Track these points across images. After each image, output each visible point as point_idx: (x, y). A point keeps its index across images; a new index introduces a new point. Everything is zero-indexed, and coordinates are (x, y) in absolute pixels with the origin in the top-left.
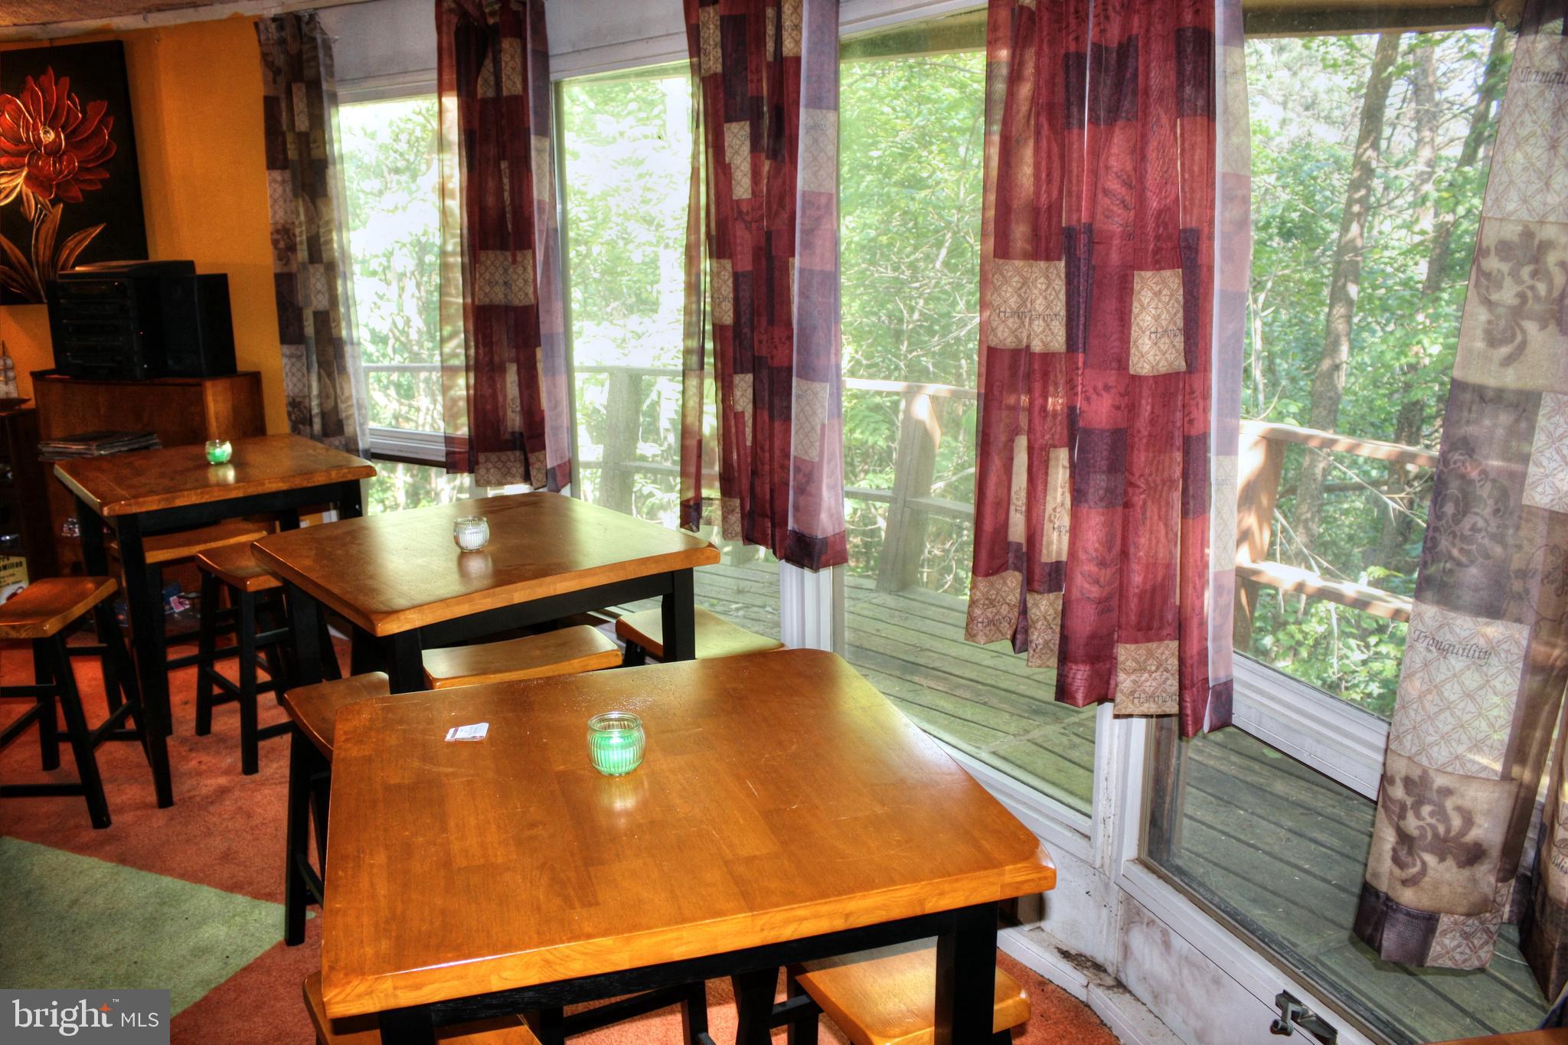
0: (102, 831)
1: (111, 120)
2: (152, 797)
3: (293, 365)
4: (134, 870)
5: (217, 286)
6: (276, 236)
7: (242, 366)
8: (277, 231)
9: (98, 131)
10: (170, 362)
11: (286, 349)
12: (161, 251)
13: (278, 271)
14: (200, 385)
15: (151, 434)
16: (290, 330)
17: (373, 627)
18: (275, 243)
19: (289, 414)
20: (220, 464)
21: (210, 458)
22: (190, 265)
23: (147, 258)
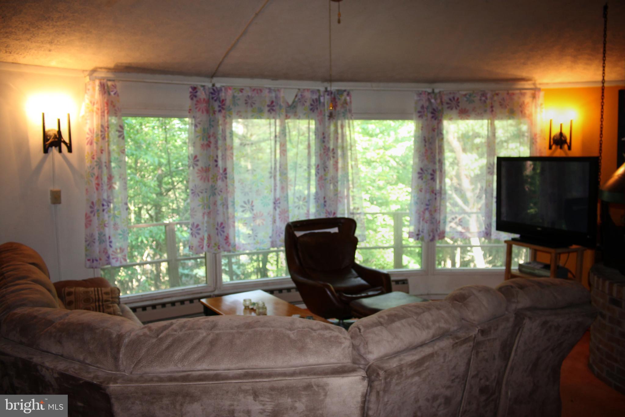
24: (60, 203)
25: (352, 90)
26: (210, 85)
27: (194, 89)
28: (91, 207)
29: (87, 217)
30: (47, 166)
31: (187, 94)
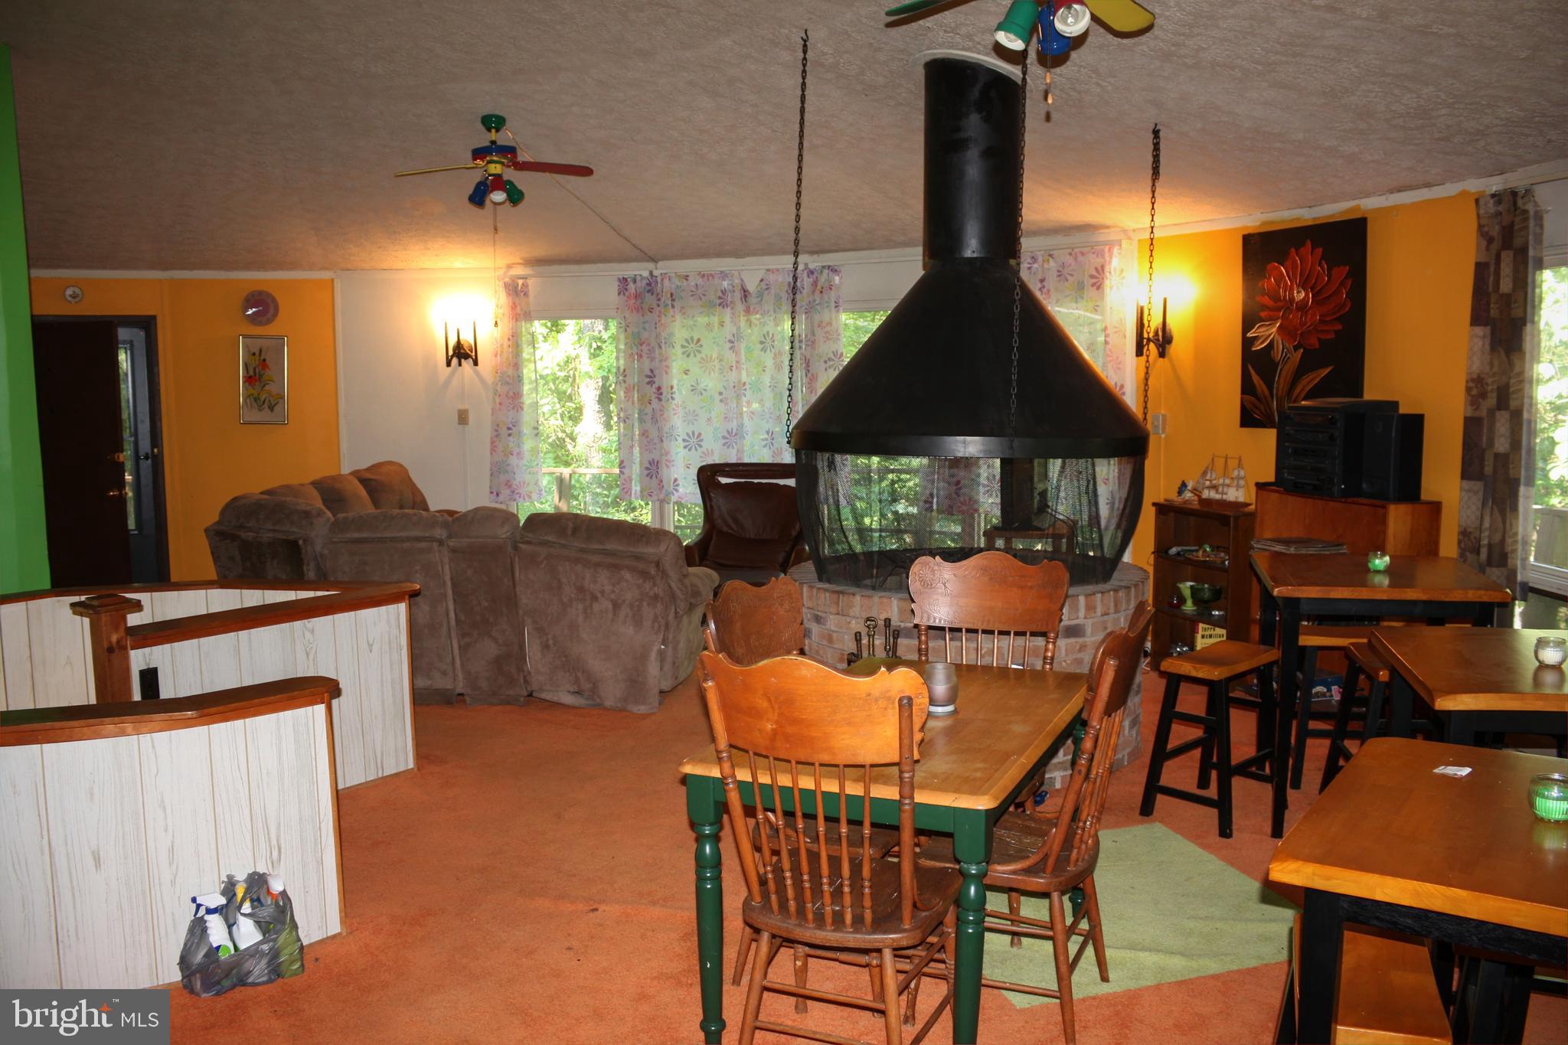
0: (1224, 839)
1: (1349, 282)
2: (1268, 829)
3: (1469, 498)
4: (1237, 872)
5: (1414, 424)
6: (1471, 384)
7: (1425, 496)
8: (1473, 380)
9: (1337, 291)
10: (1364, 486)
11: (1467, 484)
12: (1372, 392)
13: (1469, 414)
14: (1384, 507)
15: (1342, 545)
16: (1471, 468)
17: (1433, 702)
18: (1468, 390)
19: (1460, 542)
20: (1378, 572)
21: (1370, 565)
22: (1395, 405)
23: (1362, 396)
24: (467, 424)
25: (843, 265)
26: (646, 274)
27: (624, 281)
28: (496, 431)
29: (492, 442)
30: (455, 382)
31: (614, 287)
